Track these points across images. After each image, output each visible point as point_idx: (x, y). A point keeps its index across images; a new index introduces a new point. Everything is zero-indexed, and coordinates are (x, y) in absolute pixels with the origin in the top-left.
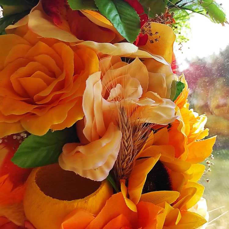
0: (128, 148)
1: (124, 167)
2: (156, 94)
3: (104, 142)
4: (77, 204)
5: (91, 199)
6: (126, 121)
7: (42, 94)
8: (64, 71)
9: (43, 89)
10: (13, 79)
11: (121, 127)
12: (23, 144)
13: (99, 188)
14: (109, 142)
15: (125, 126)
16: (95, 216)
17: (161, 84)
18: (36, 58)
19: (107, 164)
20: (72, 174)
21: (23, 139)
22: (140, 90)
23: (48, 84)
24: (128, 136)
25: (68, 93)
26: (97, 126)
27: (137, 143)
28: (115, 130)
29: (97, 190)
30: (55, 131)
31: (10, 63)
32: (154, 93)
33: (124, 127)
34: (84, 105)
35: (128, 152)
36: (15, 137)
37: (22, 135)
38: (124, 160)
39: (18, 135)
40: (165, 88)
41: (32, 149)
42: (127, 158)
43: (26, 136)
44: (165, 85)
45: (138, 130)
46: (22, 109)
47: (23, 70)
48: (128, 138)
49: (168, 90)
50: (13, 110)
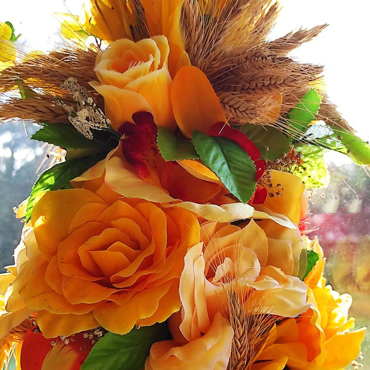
0: (241, 350)
2: (278, 270)
3: (209, 343)
6: (239, 312)
7: (123, 274)
8: (153, 241)
9: (124, 267)
10: (81, 251)
11: (232, 321)
12: (97, 346)
14: (216, 343)
15: (238, 320)
17: (285, 255)
18: (113, 222)
21: (96, 338)
22: (257, 265)
23: (132, 259)
24: (241, 333)
25: (158, 273)
26: (199, 319)
27: (254, 342)
28: (223, 325)
30: (141, 327)
31: (76, 228)
32: (276, 268)
33: (237, 320)
34: (182, 290)
35: (242, 355)
36: (86, 336)
37: (96, 333)
38: (236, 367)
39: (88, 332)
40: (292, 261)
41: (109, 352)
42: (241, 364)
43: (101, 335)
44: (291, 257)
45: (256, 325)
46: (95, 296)
47: (97, 240)
48: (241, 335)
49: (296, 263)
50: (83, 296)
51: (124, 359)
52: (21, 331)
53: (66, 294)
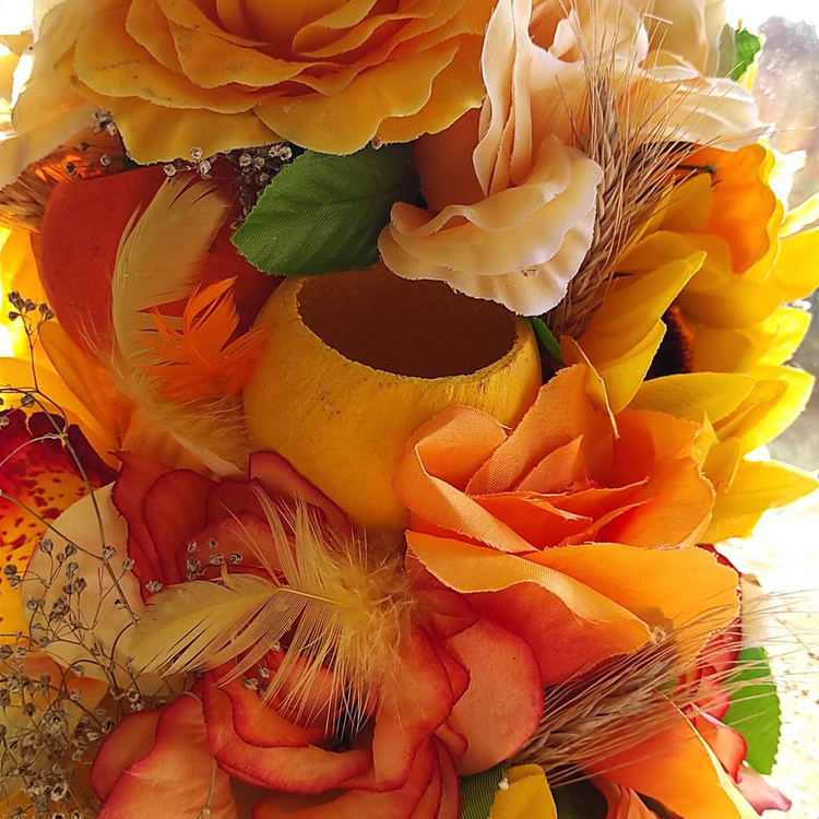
0: (604, 223)
1: (580, 293)
3: (547, 189)
4: (456, 389)
5: (494, 378)
6: (612, 126)
7: (333, 22)
11: (594, 148)
12: (278, 185)
13: (514, 350)
14: (562, 191)
15: (608, 144)
16: (508, 433)
17: (691, 29)
19: (558, 261)
20: (438, 289)
21: (274, 166)
24: (611, 181)
25: (426, 19)
28: (572, 159)
29: (510, 354)
30: (383, 145)
32: (673, 55)
33: (606, 147)
34: (487, 60)
35: (603, 238)
36: (245, 161)
37: (275, 152)
39: (253, 153)
40: (704, 46)
41: (301, 206)
42: (598, 259)
43: (290, 155)
44: (703, 36)
45: (646, 164)
48: (609, 187)
49: (712, 52)
50: (235, 69)
51: (328, 230)
52: (24, 198)
53: (186, 66)
